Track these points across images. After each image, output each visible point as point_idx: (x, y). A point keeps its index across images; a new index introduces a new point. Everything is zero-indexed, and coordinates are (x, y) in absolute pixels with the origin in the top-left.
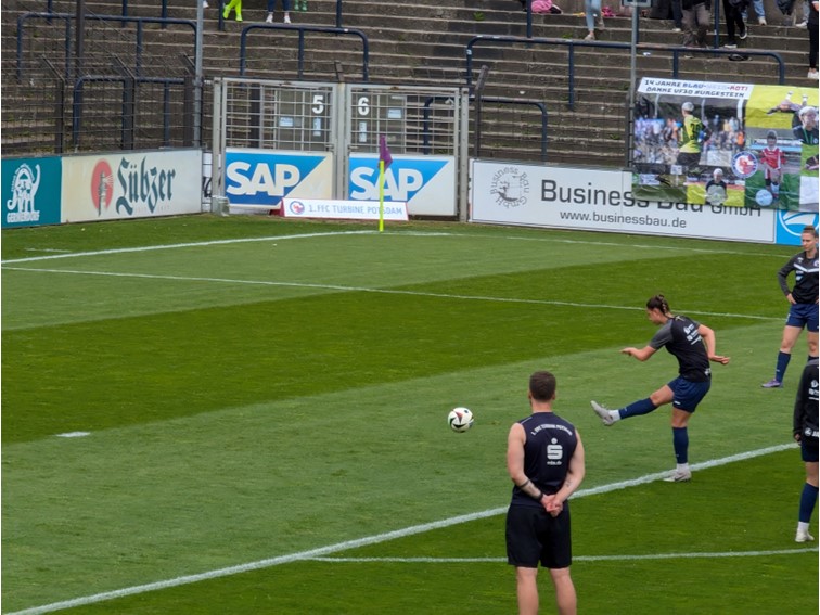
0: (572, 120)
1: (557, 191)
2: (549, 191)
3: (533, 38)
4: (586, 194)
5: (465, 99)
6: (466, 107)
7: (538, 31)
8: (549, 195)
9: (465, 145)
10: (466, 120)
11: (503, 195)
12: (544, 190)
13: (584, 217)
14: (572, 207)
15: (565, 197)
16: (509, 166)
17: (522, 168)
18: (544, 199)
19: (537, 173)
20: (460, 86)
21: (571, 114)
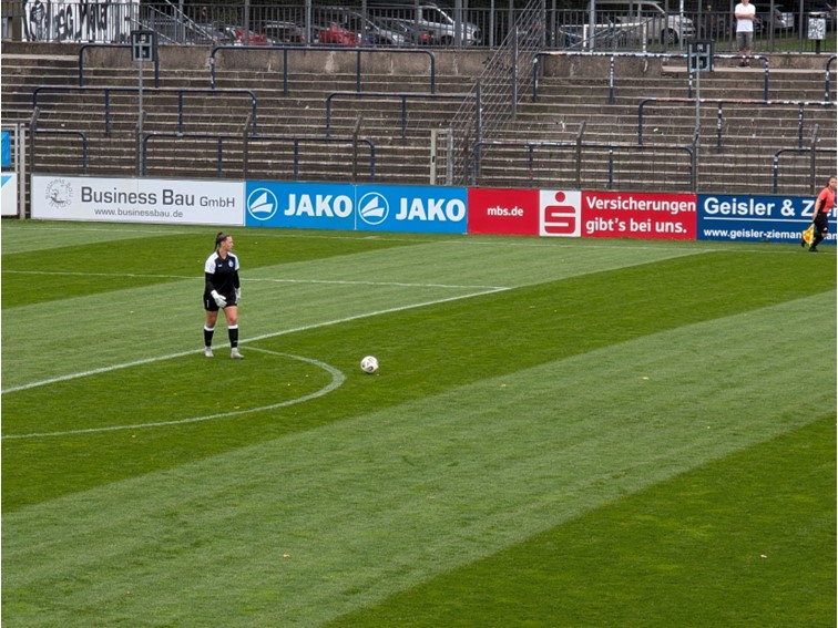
0: (108, 144)
1: (92, 194)
2: (87, 195)
3: (84, 87)
4: (113, 196)
5: (22, 131)
6: (23, 138)
7: (88, 81)
8: (87, 198)
9: (23, 164)
10: (23, 146)
11: (54, 199)
12: (83, 194)
13: (112, 212)
14: (103, 206)
15: (98, 199)
16: (58, 178)
17: (67, 180)
18: (83, 200)
19: (78, 183)
20: (19, 123)
21: (108, 140)
